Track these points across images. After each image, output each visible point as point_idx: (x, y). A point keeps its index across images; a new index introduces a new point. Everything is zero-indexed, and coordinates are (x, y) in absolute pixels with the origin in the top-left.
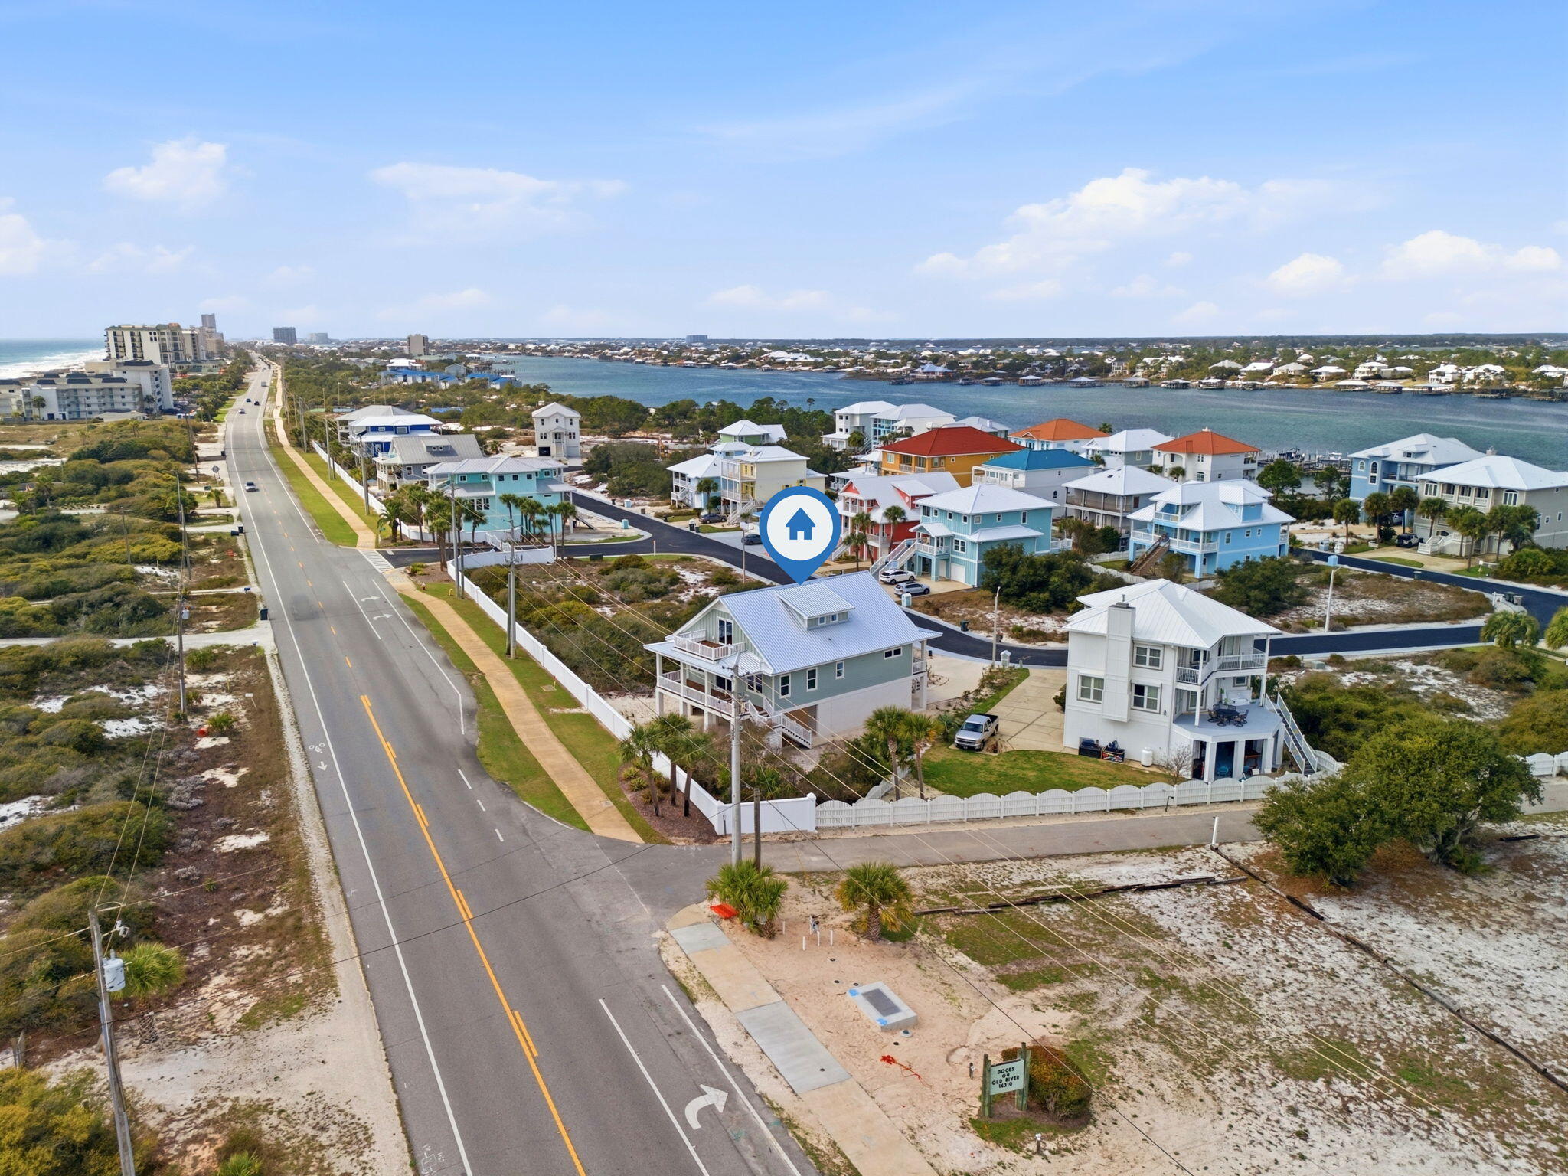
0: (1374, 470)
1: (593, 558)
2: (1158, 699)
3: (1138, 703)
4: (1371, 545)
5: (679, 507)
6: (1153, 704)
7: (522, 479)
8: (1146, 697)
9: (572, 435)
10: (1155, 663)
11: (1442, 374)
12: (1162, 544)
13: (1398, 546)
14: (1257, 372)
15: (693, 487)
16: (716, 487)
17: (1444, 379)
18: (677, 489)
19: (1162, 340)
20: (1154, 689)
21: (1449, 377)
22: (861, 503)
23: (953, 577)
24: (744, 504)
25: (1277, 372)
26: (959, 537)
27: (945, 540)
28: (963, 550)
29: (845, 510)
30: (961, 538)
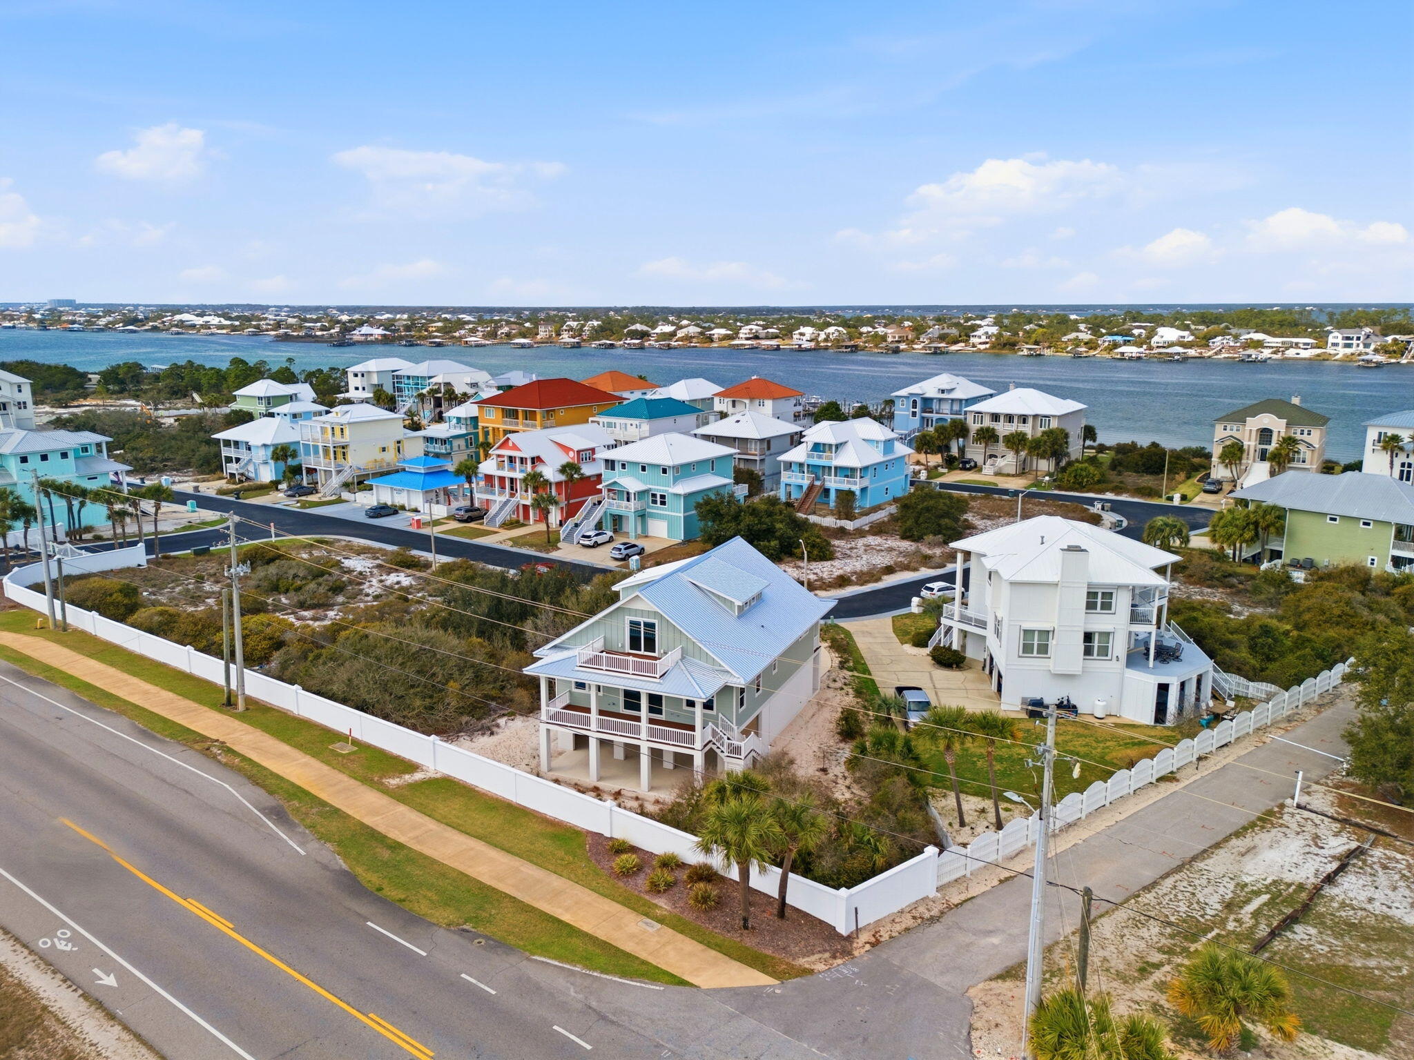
0: (915, 406)
1: (197, 553)
2: (1110, 645)
3: (1088, 651)
4: (941, 470)
5: (241, 482)
6: (1104, 651)
7: (55, 459)
8: (1096, 644)
9: (22, 405)
10: (1107, 606)
11: (802, 334)
12: (818, 483)
13: (961, 469)
14: (664, 334)
15: (260, 455)
16: (294, 455)
17: (805, 338)
18: (229, 460)
19: (549, 309)
20: (1106, 635)
21: (808, 337)
22: (523, 460)
23: (650, 534)
24: (339, 472)
25: (680, 334)
26: (657, 490)
27: (641, 494)
28: (663, 503)
29: (498, 469)
30: (660, 491)
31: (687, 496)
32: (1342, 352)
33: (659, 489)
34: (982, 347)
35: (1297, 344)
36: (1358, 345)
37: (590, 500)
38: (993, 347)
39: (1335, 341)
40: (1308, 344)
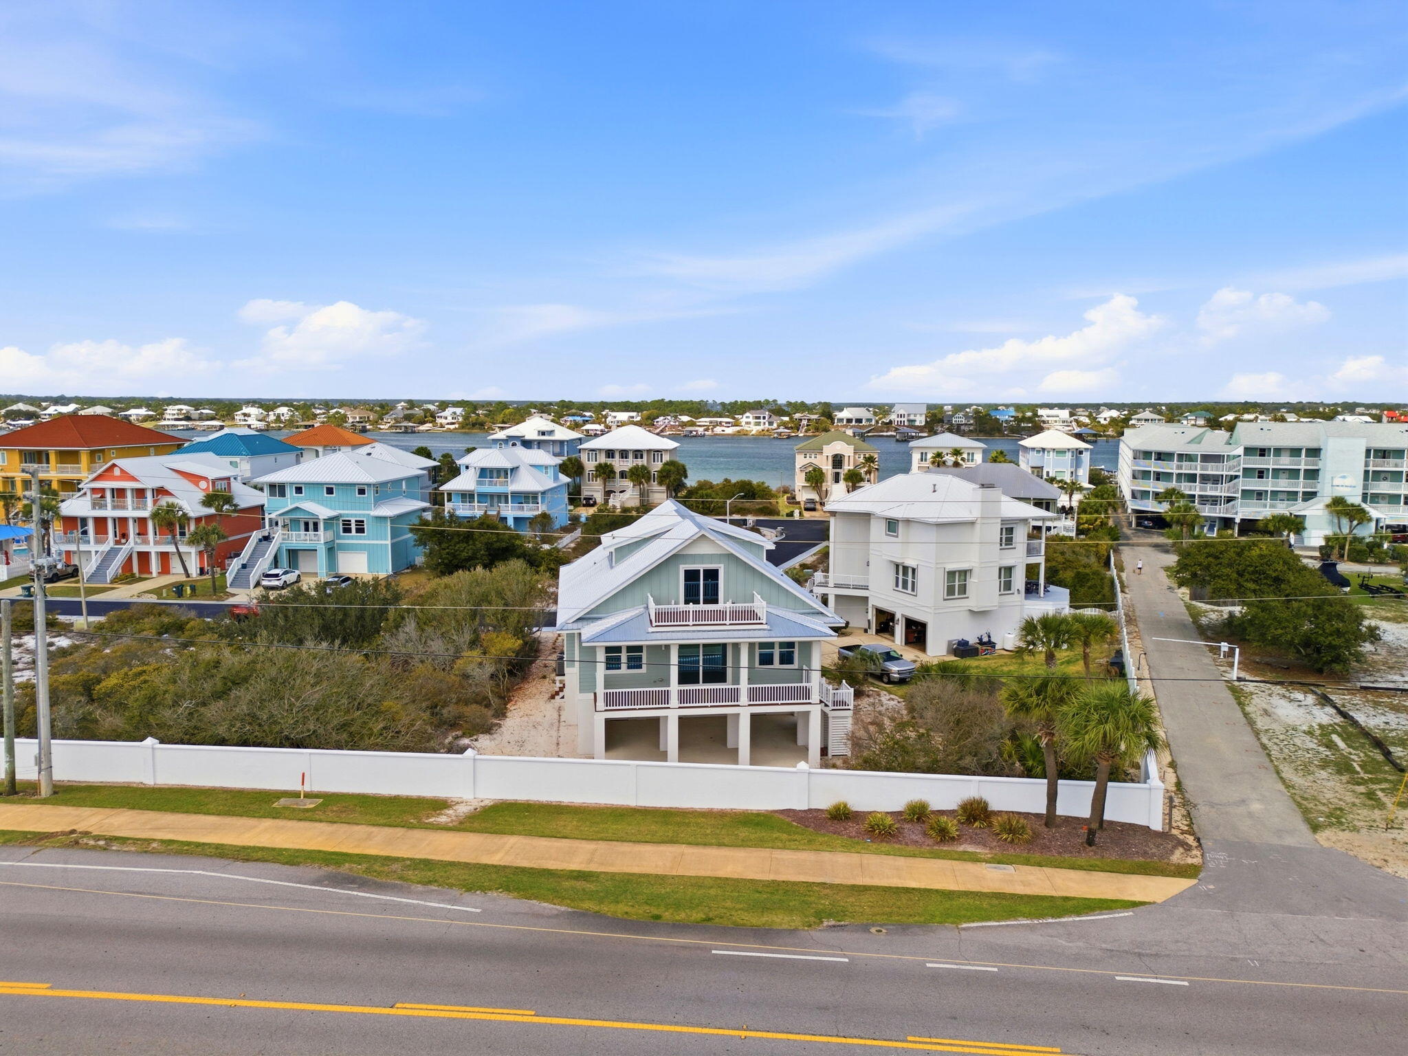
2: (1013, 579)
11: (246, 415)
20: (1011, 569)
26: (352, 515)
27: (330, 522)
28: (360, 530)
29: (94, 508)
30: (356, 515)
31: (396, 519)
32: (754, 430)
33: (353, 514)
34: (452, 427)
35: (721, 422)
36: (764, 423)
37: (256, 535)
38: (463, 426)
39: (748, 420)
40: (729, 423)
